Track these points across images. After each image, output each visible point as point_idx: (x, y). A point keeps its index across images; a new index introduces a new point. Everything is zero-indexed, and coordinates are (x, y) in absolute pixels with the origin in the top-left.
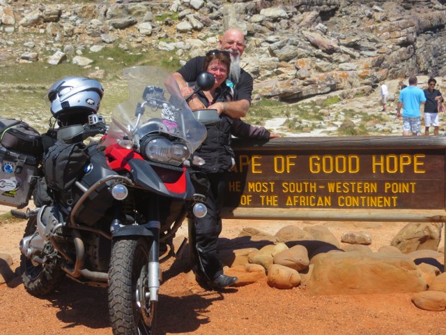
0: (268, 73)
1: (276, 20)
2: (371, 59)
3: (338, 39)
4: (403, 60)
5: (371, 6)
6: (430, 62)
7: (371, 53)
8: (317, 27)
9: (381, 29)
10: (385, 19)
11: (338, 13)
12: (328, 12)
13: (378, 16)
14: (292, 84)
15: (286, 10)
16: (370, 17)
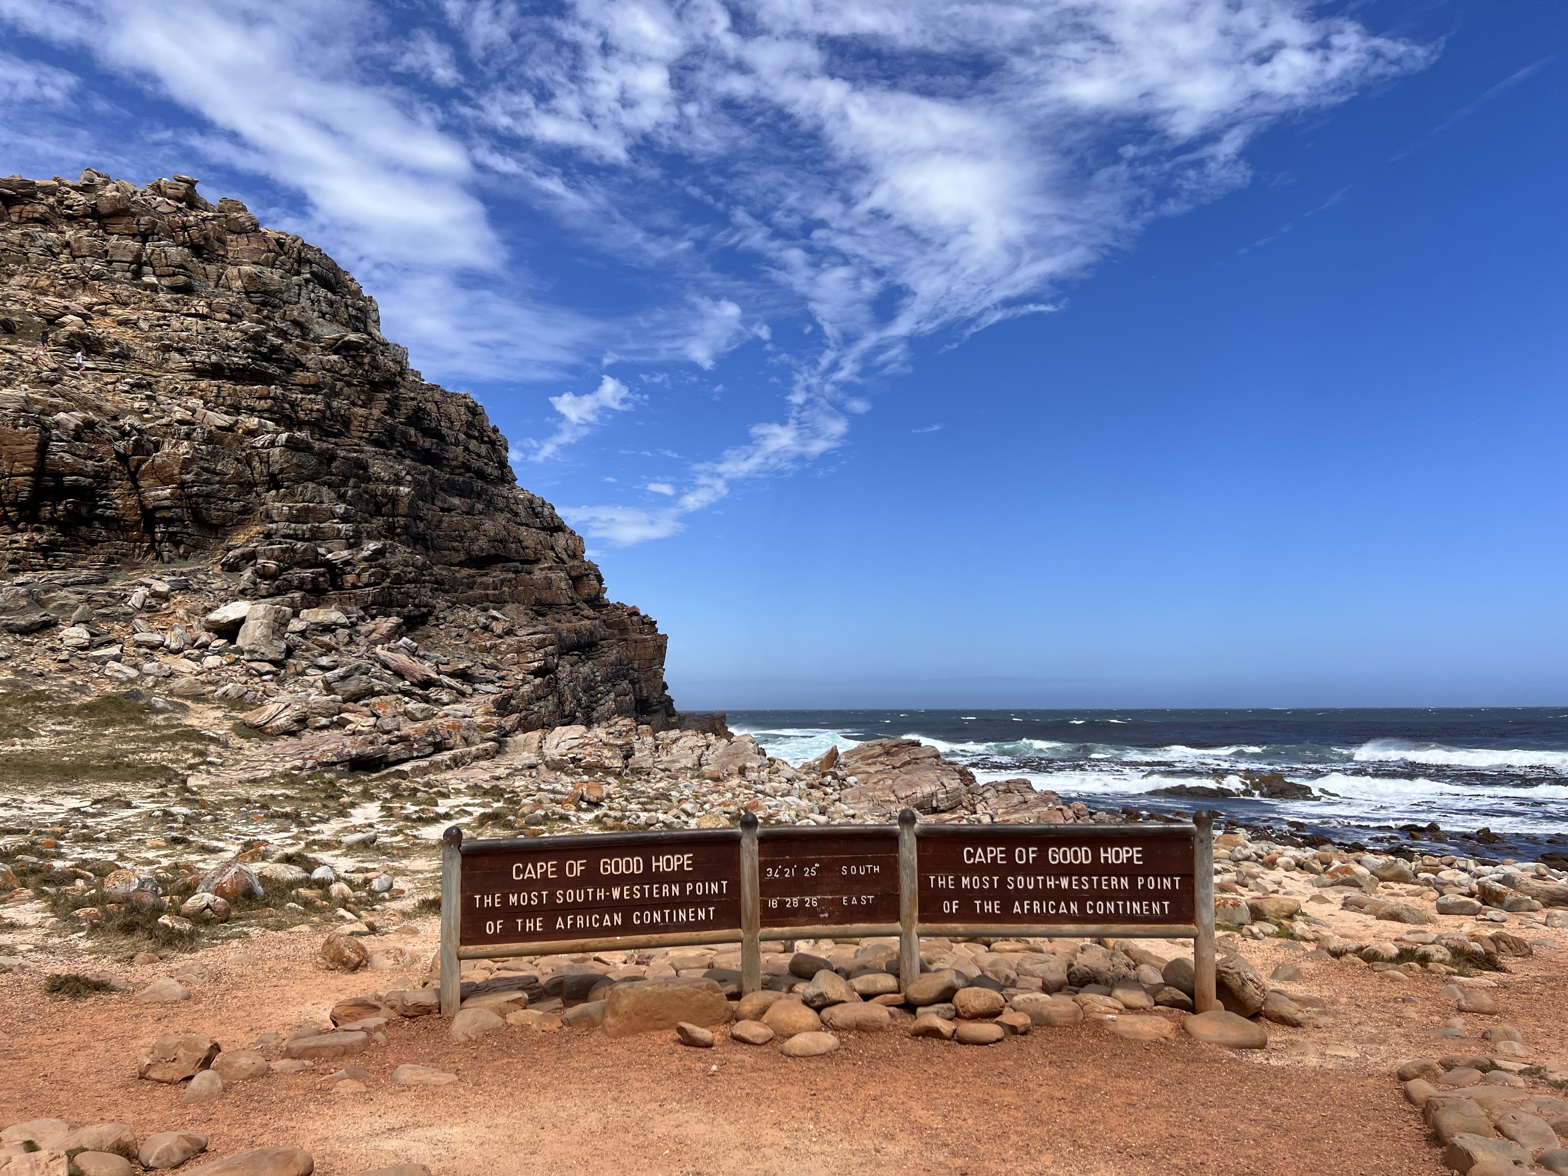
0: (324, 721)
1: (328, 628)
2: (492, 697)
3: (437, 664)
4: (539, 699)
5: (485, 610)
6: (579, 700)
7: (490, 688)
8: (400, 643)
9: (503, 648)
10: (509, 632)
11: (432, 620)
12: (415, 617)
13: (498, 628)
14: (372, 743)
15: (346, 613)
16: (486, 628)
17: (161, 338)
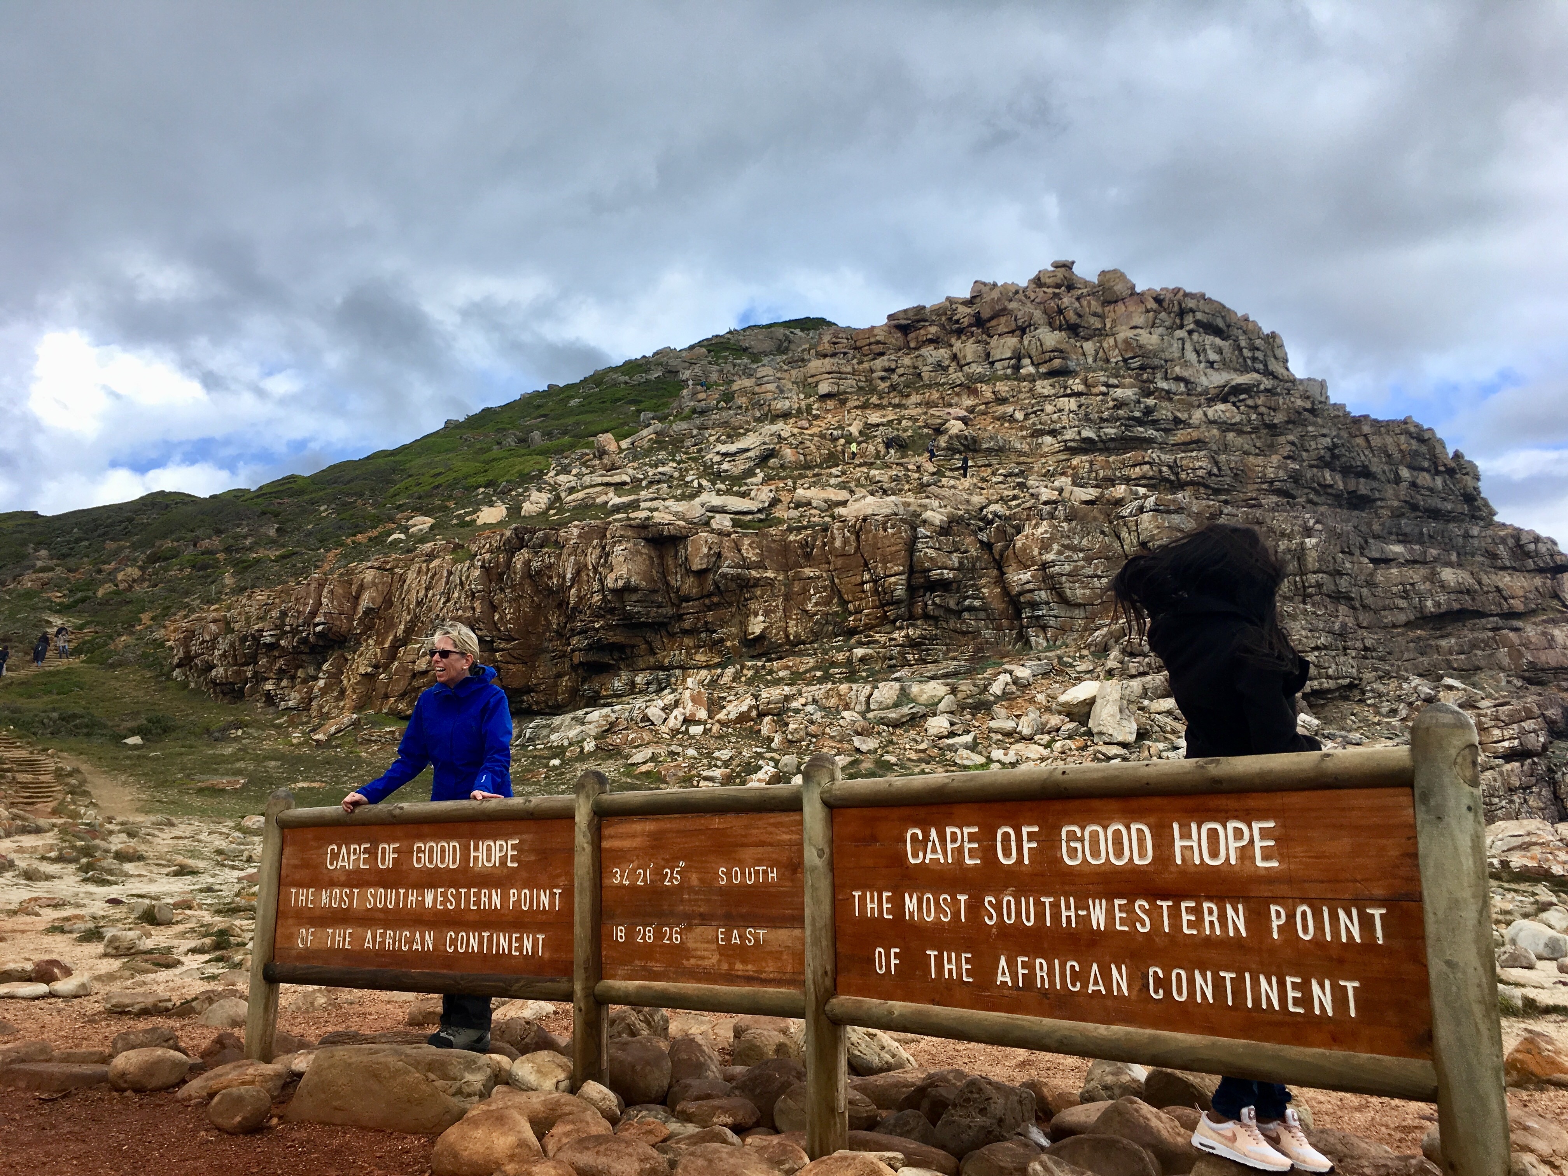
5: (1437, 679)
11: (1356, 695)
13: (1449, 699)
16: (1430, 700)
17: (1034, 424)
